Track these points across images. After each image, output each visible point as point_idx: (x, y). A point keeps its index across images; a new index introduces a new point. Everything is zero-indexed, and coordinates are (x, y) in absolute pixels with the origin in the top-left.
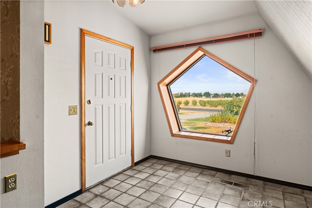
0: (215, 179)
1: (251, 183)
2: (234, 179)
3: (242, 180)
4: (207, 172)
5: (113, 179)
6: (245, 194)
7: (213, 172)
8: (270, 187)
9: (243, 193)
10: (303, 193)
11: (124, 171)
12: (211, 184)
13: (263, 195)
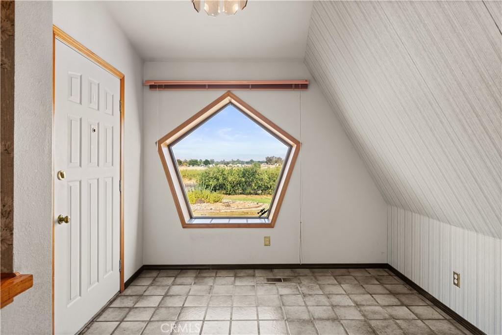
0: (257, 279)
1: (299, 274)
2: (279, 274)
3: (287, 273)
4: (242, 273)
5: (96, 321)
6: (302, 289)
7: (250, 272)
8: (320, 274)
9: (299, 288)
10: (349, 272)
11: (111, 302)
12: (258, 287)
13: (319, 285)
